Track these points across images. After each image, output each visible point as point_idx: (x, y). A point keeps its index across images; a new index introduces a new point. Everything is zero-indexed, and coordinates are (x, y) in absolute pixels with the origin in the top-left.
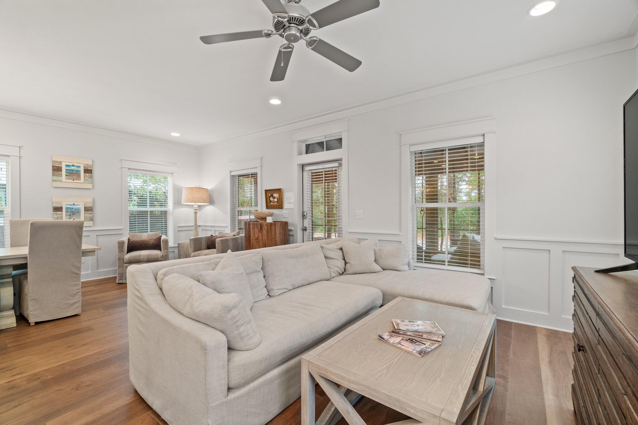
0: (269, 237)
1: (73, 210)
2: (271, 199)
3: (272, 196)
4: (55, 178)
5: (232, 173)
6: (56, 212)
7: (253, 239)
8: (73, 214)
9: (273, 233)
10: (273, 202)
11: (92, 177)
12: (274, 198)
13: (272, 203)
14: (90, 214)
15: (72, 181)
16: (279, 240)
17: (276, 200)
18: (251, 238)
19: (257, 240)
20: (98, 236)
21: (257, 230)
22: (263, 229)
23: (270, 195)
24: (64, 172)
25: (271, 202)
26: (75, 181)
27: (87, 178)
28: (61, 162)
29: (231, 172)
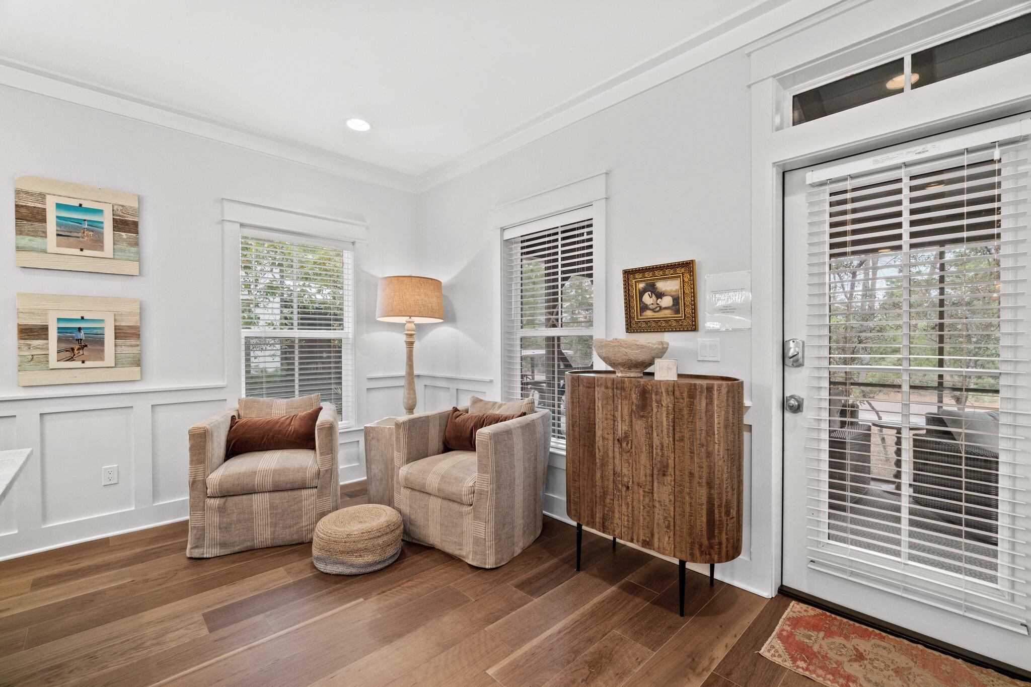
0: (682, 439)
1: (82, 335)
2: (648, 299)
3: (651, 288)
4: (26, 241)
5: (506, 232)
6: (28, 342)
7: (604, 438)
8: (82, 347)
9: (701, 424)
10: (653, 310)
11: (136, 244)
12: (660, 295)
13: (649, 313)
14: (131, 346)
15: (77, 251)
16: (721, 450)
17: (667, 301)
18: (599, 433)
19: (624, 445)
20: (158, 409)
21: (624, 409)
22: (654, 405)
23: (641, 286)
24: (51, 226)
25: (644, 308)
26: (86, 252)
27: (124, 246)
28: (43, 196)
29: (503, 230)
